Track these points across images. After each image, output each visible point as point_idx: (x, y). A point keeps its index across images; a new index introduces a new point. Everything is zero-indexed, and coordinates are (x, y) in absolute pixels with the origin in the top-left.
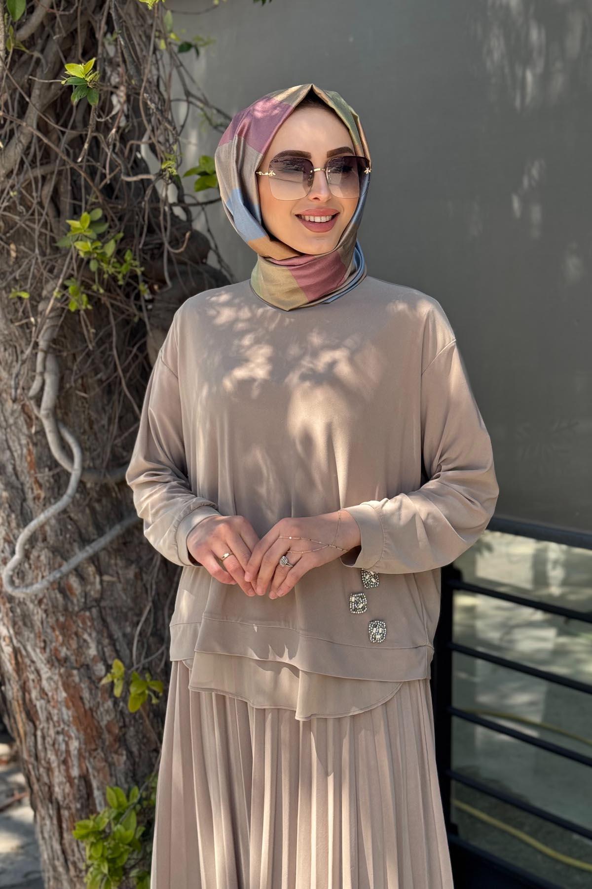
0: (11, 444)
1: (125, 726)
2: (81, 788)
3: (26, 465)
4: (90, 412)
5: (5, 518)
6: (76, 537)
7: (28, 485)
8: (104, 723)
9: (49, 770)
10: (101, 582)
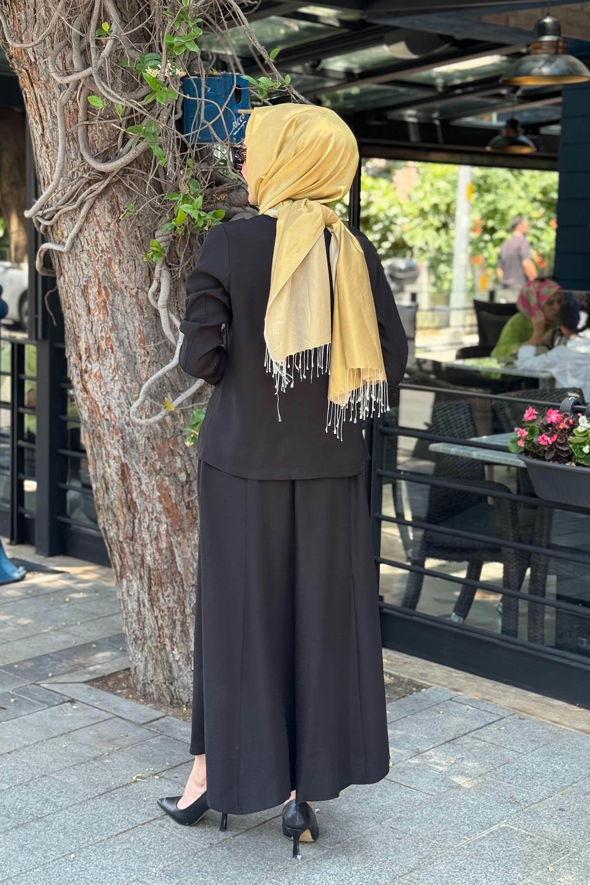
0: (128, 325)
2: (167, 555)
3: (137, 340)
5: (121, 375)
7: (138, 354)
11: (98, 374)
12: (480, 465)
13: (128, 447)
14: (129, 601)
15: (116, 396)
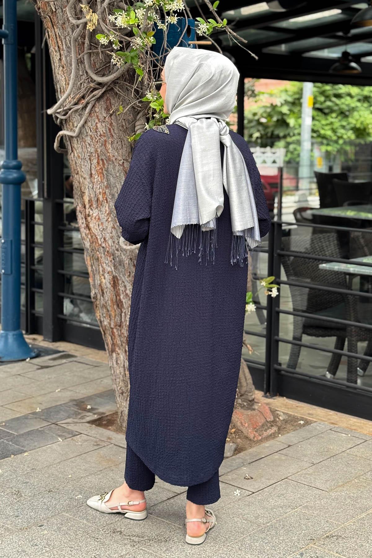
11: (97, 217)
12: (343, 275)
13: (118, 265)
14: (118, 368)
15: (109, 231)
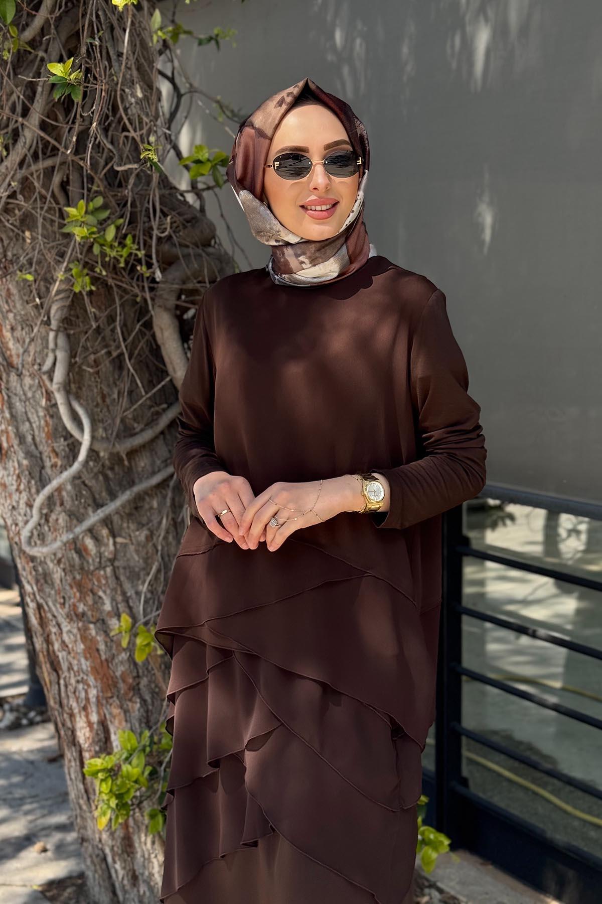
0: (30, 415)
1: (138, 676)
2: (99, 732)
3: (43, 435)
4: (103, 386)
5: (26, 484)
6: (90, 501)
7: (46, 454)
8: (118, 674)
9: (72, 715)
10: (115, 543)
15: (22, 512)
